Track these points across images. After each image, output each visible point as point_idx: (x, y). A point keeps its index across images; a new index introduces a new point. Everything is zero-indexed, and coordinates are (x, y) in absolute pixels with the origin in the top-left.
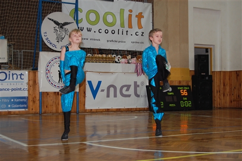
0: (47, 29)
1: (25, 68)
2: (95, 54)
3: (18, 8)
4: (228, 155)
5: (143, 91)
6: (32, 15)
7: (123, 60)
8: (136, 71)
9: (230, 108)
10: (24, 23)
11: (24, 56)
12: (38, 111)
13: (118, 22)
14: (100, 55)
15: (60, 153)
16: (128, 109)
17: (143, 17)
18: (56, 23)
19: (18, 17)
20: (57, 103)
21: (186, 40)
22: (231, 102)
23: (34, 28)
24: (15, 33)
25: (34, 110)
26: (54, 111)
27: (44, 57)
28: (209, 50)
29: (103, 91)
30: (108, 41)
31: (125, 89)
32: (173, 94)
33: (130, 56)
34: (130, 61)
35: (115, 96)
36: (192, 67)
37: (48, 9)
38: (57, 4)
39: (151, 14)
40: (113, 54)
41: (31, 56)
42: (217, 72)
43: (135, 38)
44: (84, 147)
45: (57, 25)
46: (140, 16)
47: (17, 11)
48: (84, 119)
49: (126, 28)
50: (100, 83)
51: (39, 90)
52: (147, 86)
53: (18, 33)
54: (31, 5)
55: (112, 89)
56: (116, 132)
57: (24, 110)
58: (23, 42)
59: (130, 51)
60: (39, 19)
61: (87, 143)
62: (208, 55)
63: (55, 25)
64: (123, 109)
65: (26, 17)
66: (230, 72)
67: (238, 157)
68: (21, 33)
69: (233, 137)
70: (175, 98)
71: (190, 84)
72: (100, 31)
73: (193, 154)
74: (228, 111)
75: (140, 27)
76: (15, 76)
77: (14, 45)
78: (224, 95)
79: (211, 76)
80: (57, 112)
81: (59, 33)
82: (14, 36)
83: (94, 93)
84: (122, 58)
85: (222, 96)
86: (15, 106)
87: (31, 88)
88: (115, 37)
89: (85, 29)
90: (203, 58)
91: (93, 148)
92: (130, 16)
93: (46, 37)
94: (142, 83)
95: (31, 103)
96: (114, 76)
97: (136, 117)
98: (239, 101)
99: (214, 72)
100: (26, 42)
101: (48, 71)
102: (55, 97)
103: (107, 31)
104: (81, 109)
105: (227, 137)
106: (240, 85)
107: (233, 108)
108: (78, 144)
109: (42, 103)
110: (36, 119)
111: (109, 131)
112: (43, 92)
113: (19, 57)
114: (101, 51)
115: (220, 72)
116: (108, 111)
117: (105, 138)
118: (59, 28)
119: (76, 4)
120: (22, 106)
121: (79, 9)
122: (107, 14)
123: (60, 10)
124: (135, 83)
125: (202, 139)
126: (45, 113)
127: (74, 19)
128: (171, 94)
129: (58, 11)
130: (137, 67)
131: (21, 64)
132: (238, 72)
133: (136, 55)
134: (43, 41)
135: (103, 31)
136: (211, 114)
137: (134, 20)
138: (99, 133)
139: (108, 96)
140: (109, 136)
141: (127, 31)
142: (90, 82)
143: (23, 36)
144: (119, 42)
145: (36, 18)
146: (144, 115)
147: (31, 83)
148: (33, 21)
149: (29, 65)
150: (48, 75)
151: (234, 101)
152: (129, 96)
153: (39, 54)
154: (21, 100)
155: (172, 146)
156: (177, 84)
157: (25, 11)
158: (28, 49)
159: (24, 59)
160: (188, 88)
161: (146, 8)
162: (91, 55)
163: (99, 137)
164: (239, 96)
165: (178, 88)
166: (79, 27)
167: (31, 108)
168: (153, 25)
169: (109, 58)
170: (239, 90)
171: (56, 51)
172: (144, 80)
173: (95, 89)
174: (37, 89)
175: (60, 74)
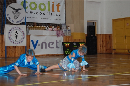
0: (9, 12)
2: (35, 25)
5: (60, 45)
7: (50, 29)
8: (57, 35)
9: (106, 53)
12: (4, 56)
13: (47, 9)
14: (37, 26)
16: (53, 54)
17: (60, 6)
18: (14, 9)
20: (15, 52)
21: (83, 18)
22: (106, 50)
25: (2, 56)
27: (7, 28)
28: (95, 23)
29: (39, 45)
30: (41, 19)
31: (51, 44)
32: (76, 46)
33: (53, 26)
34: (54, 29)
35: (46, 48)
36: (86, 32)
37: (9, 2)
39: (64, 4)
42: (99, 35)
43: (56, 17)
45: (14, 10)
46: (58, 5)
49: (51, 12)
50: (37, 41)
51: (5, 45)
52: (62, 42)
55: (44, 44)
59: (53, 24)
62: (94, 26)
63: (13, 10)
64: (50, 55)
66: (106, 34)
71: (85, 41)
72: (37, 13)
75: (58, 11)
78: (103, 47)
79: (96, 37)
80: (15, 57)
81: (15, 14)
83: (35, 46)
84: (49, 28)
85: (102, 47)
87: (1, 44)
88: (45, 16)
89: (29, 12)
90: (92, 28)
92: (53, 5)
93: (8, 17)
94: (60, 41)
96: (45, 37)
98: (110, 50)
99: (98, 34)
101: (10, 35)
102: (13, 49)
103: (41, 13)
105: (108, 68)
106: (111, 41)
109: (6, 52)
110: (4, 61)
112: (7, 46)
114: (38, 24)
115: (101, 34)
116: (42, 55)
118: (15, 12)
121: (26, 2)
122: (41, 4)
123: (16, 2)
124: (56, 41)
126: (8, 57)
127: (23, 7)
128: (75, 46)
129: (14, 3)
130: (57, 32)
132: (110, 35)
133: (56, 26)
134: (7, 19)
135: (39, 13)
136: (96, 57)
137: (55, 8)
139: (42, 48)
141: (52, 13)
142: (32, 41)
144: (47, 19)
146: (61, 58)
148: (1, 8)
150: (10, 37)
151: (108, 50)
152: (53, 48)
153: (4, 26)
156: (78, 42)
160: (84, 43)
162: (32, 26)
164: (110, 47)
165: (79, 43)
166: (26, 11)
167: (1, 55)
168: (65, 10)
169: (42, 28)
170: (110, 44)
171: (14, 24)
172: (61, 39)
173: (35, 44)
174: (4, 44)
175: (16, 36)
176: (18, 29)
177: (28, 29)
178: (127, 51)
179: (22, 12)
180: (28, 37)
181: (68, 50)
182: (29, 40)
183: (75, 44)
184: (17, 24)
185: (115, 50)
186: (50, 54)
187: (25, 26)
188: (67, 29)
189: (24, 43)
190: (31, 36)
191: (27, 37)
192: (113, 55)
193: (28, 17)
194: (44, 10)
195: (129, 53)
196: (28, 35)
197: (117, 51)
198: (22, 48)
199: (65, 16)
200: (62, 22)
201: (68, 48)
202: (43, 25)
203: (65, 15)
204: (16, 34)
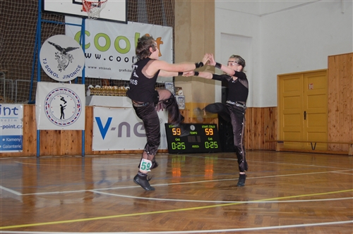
0: (47, 55)
1: (19, 101)
2: (105, 85)
3: (11, 28)
4: (260, 205)
6: (28, 38)
9: (262, 150)
10: (19, 48)
11: (19, 86)
12: (35, 153)
13: (133, 49)
14: (111, 87)
15: (62, 204)
17: (162, 43)
18: (58, 48)
19: (11, 40)
20: (58, 143)
22: (263, 143)
23: (31, 53)
24: (8, 59)
25: (30, 152)
26: (55, 153)
27: (43, 88)
29: (113, 129)
30: (120, 71)
31: (140, 126)
32: (196, 133)
35: (128, 135)
37: (49, 31)
38: (59, 25)
39: (172, 40)
40: (126, 86)
41: (27, 87)
44: (91, 195)
45: (59, 50)
47: (11, 32)
48: (91, 163)
50: (110, 120)
51: (36, 128)
52: (166, 124)
53: (12, 59)
54: (28, 26)
55: (124, 128)
56: (128, 178)
57: (17, 151)
58: (17, 70)
60: (37, 43)
61: (95, 191)
63: (57, 51)
64: (138, 151)
65: (21, 40)
66: (263, 108)
67: (270, 207)
68: (15, 59)
69: (265, 183)
70: (199, 138)
71: (216, 121)
72: (111, 58)
73: (219, 204)
74: (259, 154)
76: (7, 111)
77: (6, 73)
78: (255, 135)
80: (58, 154)
81: (61, 60)
82: (6, 62)
83: (104, 132)
85: (253, 136)
86: (7, 147)
87: (27, 125)
88: (129, 65)
89: (93, 56)
91: (101, 198)
93: (46, 65)
95: (26, 144)
98: (272, 142)
100: (21, 71)
101: (47, 105)
102: (55, 136)
103: (119, 59)
104: (87, 150)
106: (274, 124)
107: (265, 150)
108: (83, 192)
109: (39, 143)
110: (33, 162)
111: (120, 177)
112: (42, 131)
113: (13, 87)
114: (112, 82)
115: (251, 108)
116: (120, 152)
117: (116, 185)
118: (61, 54)
119: (83, 26)
120: (16, 146)
121: (86, 32)
122: (119, 38)
123: (63, 32)
125: (230, 186)
126: (44, 155)
127: (80, 44)
128: (194, 133)
129: (60, 34)
131: (14, 97)
132: (271, 109)
134: (42, 69)
135: (114, 59)
138: (108, 179)
139: (120, 135)
140: (120, 182)
142: (98, 119)
143: (18, 63)
145: (34, 42)
147: (27, 119)
148: (30, 45)
149: (25, 98)
150: (48, 109)
151: (266, 142)
153: (36, 84)
154: (15, 140)
155: (194, 195)
156: (201, 121)
157: (20, 33)
158: (24, 79)
159: (19, 90)
160: (214, 127)
161: (166, 33)
162: (100, 87)
163: (109, 184)
164: (272, 136)
165: (203, 127)
166: (85, 54)
167: (27, 149)
168: (174, 53)
169: (121, 90)
170: (272, 130)
171: (57, 82)
172: (163, 116)
173: (104, 126)
174: (34, 126)
175: (62, 109)
176: (67, 92)
177: (89, 93)
178: (308, 146)
179: (77, 54)
180: (90, 109)
181: (178, 141)
182: (90, 117)
183: (193, 128)
184: (65, 82)
185: (282, 142)
186: (138, 149)
187: (82, 87)
188: (177, 94)
189: (80, 125)
190: (96, 110)
191: (86, 110)
192: (278, 154)
193: (89, 67)
195: (313, 151)
196: (89, 107)
197: (287, 145)
198: (75, 134)
201: (178, 136)
202: (123, 86)
204: (62, 103)
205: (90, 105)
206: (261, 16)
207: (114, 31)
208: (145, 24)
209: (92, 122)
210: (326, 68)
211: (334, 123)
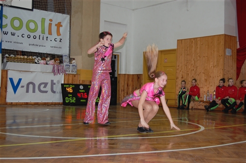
2: (18, 55)
5: (58, 88)
8: (54, 71)
13: (40, 29)
14: (22, 57)
16: (45, 103)
17: (62, 26)
28: (117, 56)
29: (23, 87)
30: (30, 45)
31: (43, 86)
32: (84, 91)
33: (49, 58)
34: (48, 63)
35: (34, 91)
39: (69, 24)
43: (54, 43)
46: (59, 25)
48: (5, 111)
49: (47, 34)
50: (20, 80)
52: (62, 84)
55: (31, 86)
59: (49, 54)
64: (41, 103)
66: (134, 75)
70: (86, 95)
72: (23, 36)
75: (58, 34)
83: (15, 89)
84: (43, 59)
85: (126, 94)
88: (37, 41)
89: (9, 34)
92: (50, 25)
94: (58, 82)
96: (34, 74)
97: (48, 109)
99: (120, 74)
103: (29, 36)
104: (2, 102)
106: (140, 86)
114: (23, 53)
115: (125, 74)
116: (27, 104)
119: (1, 11)
121: (3, 15)
122: (29, 21)
124: (52, 81)
128: (82, 91)
130: (54, 68)
132: (139, 75)
133: (54, 58)
135: (26, 36)
137: (54, 29)
138: (18, 121)
139: (27, 91)
141: (47, 37)
142: (11, 80)
144: (40, 46)
152: (46, 92)
156: (88, 84)
161: (65, 19)
162: (14, 56)
163: (18, 125)
165: (88, 87)
166: (4, 32)
168: (70, 34)
169: (30, 59)
172: (60, 79)
173: (15, 85)
177: (5, 60)
180: (5, 72)
181: (70, 97)
182: (5, 77)
183: (81, 87)
188: (71, 63)
190: (9, 72)
191: (2, 73)
193: (6, 42)
194: (34, 31)
196: (4, 70)
199: (70, 43)
200: (64, 51)
201: (70, 93)
202: (32, 56)
203: (70, 41)
205: (6, 69)
206: (133, 10)
207: (26, 16)
208: (49, 12)
209: (7, 81)
210: (176, 48)
211: (180, 86)
